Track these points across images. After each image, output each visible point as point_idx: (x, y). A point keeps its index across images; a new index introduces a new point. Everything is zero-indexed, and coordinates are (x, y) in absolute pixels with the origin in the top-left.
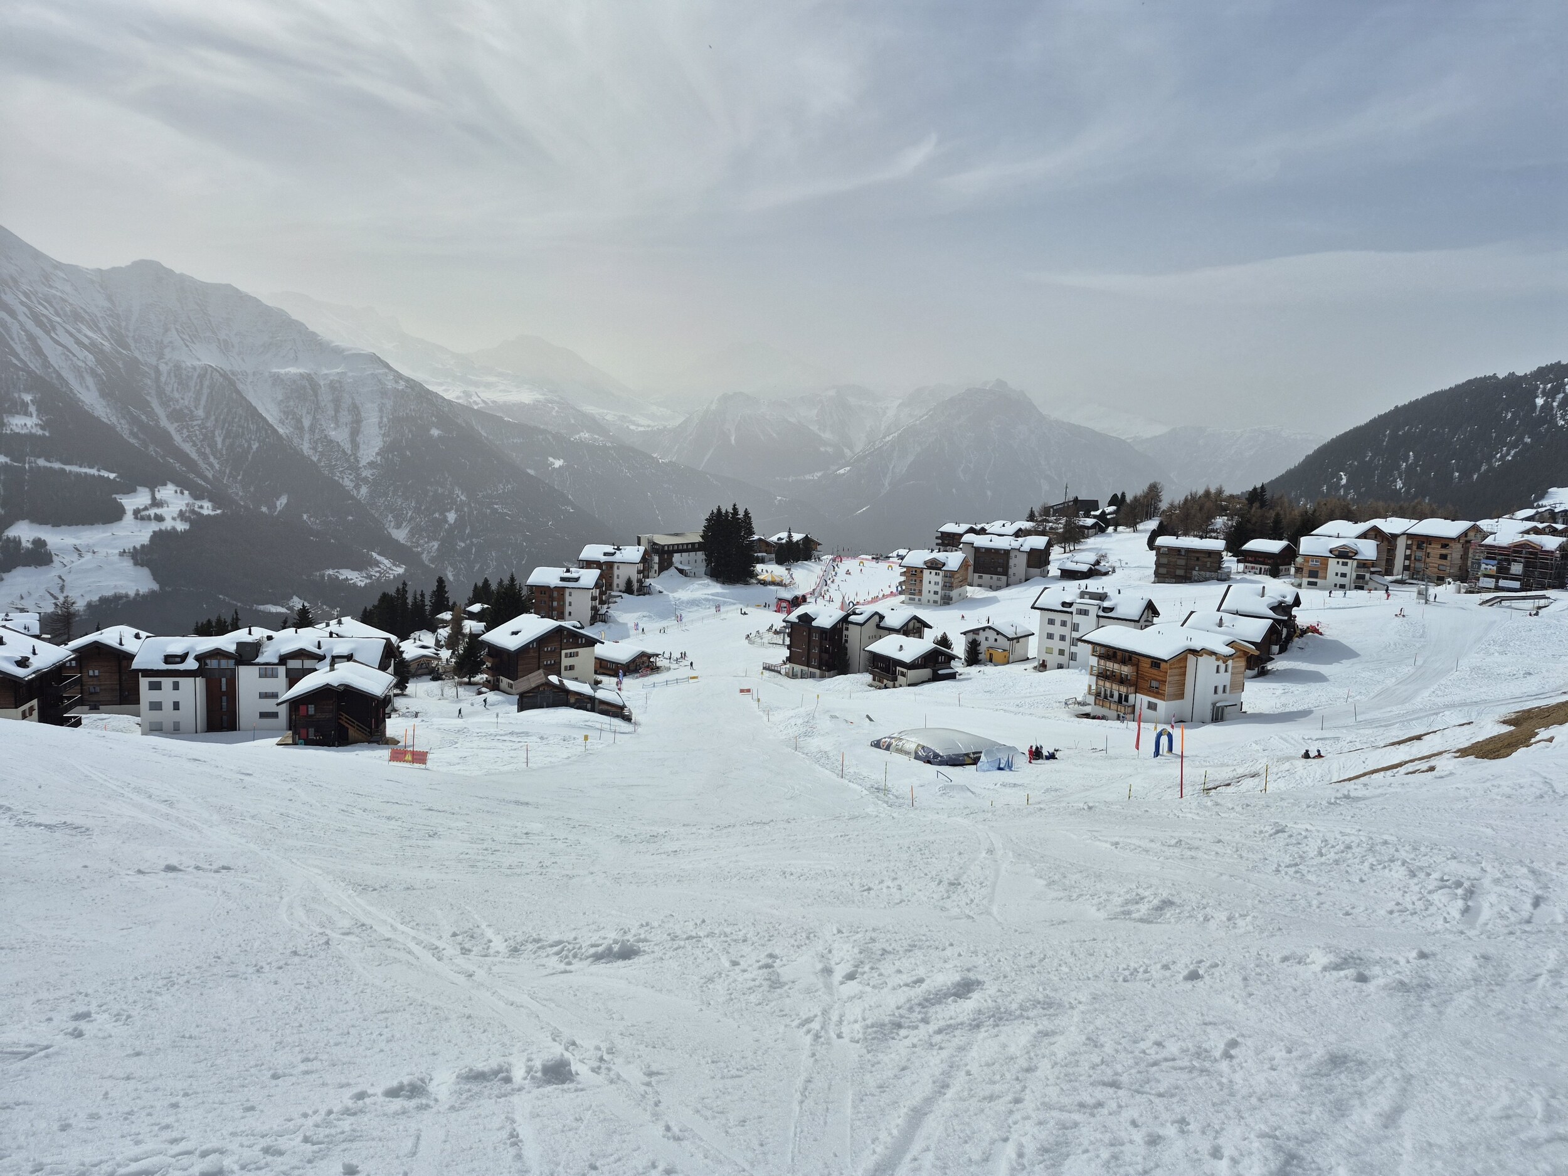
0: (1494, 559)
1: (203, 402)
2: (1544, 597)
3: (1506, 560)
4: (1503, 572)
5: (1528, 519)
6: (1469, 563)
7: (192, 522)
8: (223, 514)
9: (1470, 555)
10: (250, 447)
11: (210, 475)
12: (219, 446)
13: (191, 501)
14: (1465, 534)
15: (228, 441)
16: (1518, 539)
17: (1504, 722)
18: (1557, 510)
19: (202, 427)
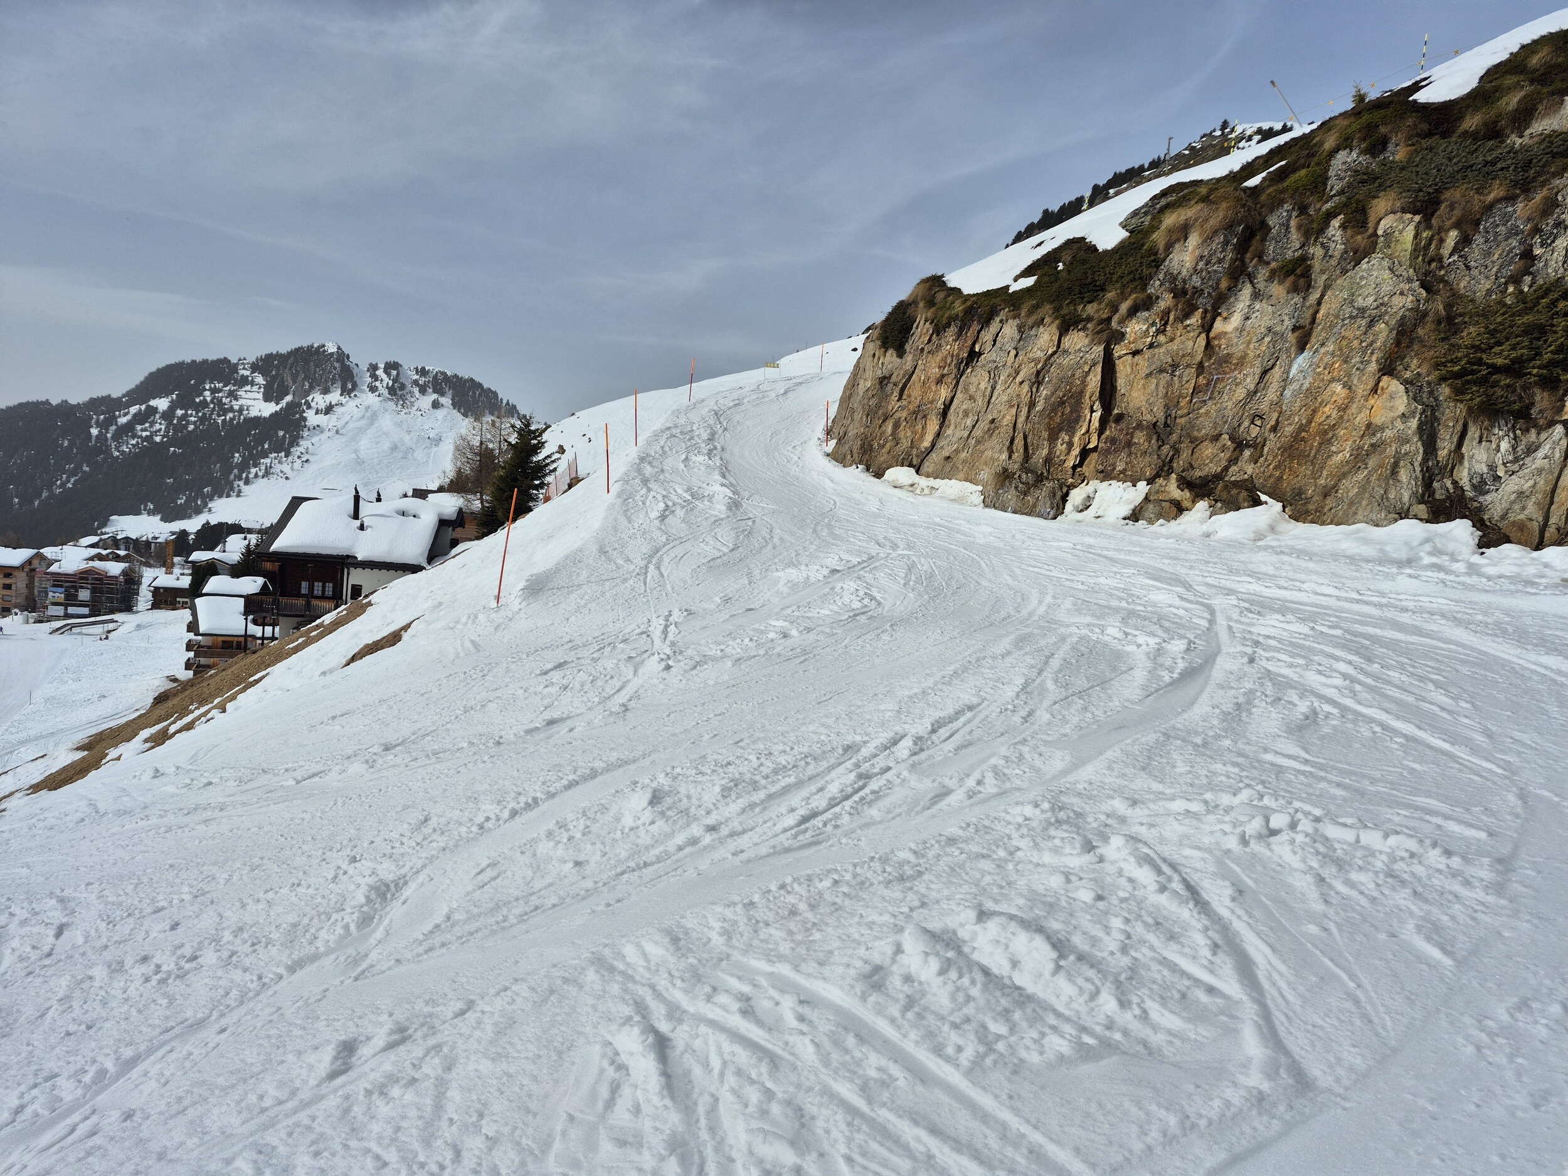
0: (61, 586)
2: (112, 621)
3: (73, 587)
4: (71, 599)
5: (92, 546)
6: (36, 593)
9: (36, 584)
14: (29, 562)
16: (84, 566)
17: (78, 749)
18: (119, 537)
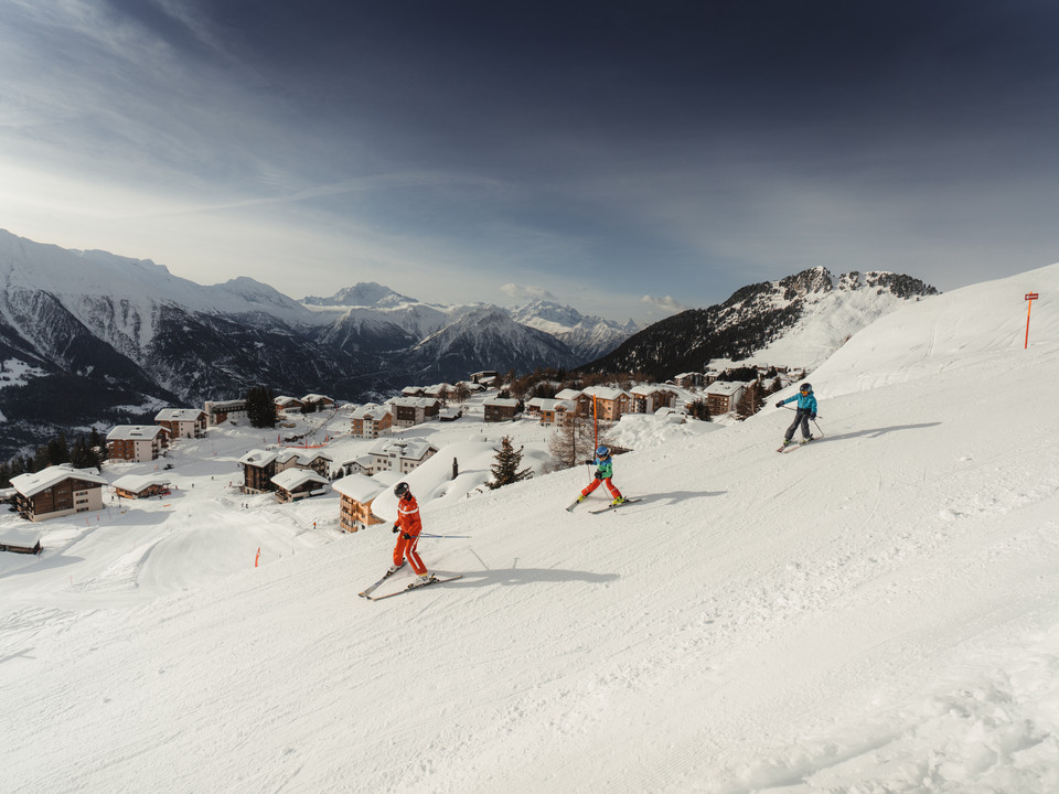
1: (38, 312)
7: (29, 381)
8: (50, 376)
10: (70, 336)
11: (43, 353)
12: (49, 336)
13: (29, 368)
15: (55, 334)
19: (37, 326)
